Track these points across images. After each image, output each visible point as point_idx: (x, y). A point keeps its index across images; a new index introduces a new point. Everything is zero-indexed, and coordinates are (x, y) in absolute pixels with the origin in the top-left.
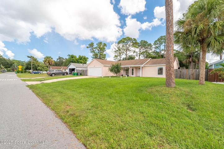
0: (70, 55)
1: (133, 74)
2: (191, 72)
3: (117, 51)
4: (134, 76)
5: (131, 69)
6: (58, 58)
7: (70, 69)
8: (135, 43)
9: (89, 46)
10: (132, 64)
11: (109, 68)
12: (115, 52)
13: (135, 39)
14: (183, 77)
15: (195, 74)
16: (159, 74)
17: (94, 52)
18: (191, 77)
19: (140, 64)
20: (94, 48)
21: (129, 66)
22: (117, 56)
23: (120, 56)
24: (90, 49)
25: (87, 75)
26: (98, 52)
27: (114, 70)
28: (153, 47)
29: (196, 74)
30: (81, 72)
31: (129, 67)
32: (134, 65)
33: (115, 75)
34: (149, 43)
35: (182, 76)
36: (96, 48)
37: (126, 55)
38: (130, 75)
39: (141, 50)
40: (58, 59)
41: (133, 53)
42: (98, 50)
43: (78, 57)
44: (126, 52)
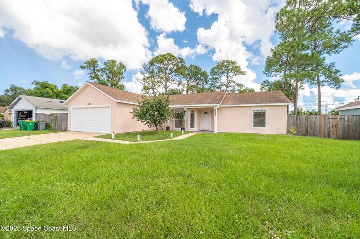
0: (38, 82)
1: (192, 126)
2: (331, 120)
3: (148, 78)
4: (196, 129)
5: (189, 113)
6: (9, 88)
7: (19, 112)
8: (182, 67)
9: (86, 65)
10: (191, 102)
11: (135, 110)
12: (144, 79)
13: (182, 59)
14: (314, 132)
15: (340, 126)
16: (256, 125)
17: (98, 79)
18: (332, 133)
19: (211, 102)
20: (98, 71)
21: (185, 106)
22: (148, 89)
23: (153, 89)
24: (89, 71)
25: (66, 130)
26: (108, 80)
27: (151, 115)
28: (208, 77)
29: (343, 126)
30: (48, 121)
31: (185, 109)
32: (197, 103)
33: (153, 129)
34: (203, 70)
35: (310, 131)
36: (102, 70)
37: (166, 87)
38: (187, 127)
39: (190, 82)
40: (7, 91)
41: (179, 86)
42: (108, 76)
43: (60, 88)
44: (166, 83)
